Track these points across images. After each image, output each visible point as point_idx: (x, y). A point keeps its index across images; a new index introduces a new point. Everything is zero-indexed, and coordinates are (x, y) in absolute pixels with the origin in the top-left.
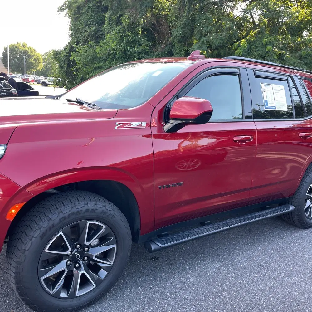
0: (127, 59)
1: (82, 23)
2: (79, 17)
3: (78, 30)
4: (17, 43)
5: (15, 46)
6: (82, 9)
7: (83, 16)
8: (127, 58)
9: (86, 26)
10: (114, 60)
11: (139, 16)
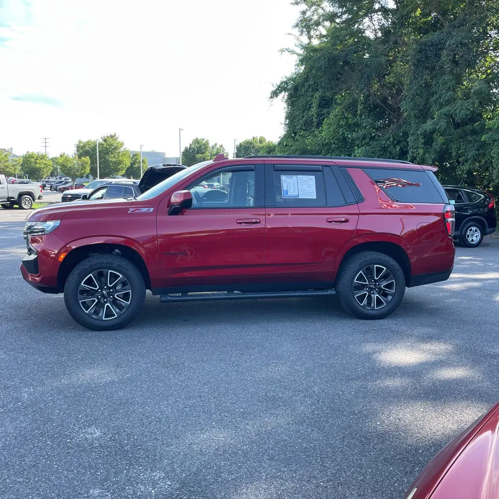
0: (348, 149)
1: (300, 107)
2: (296, 101)
3: (295, 118)
4: (252, 139)
5: (250, 143)
6: (301, 90)
7: (302, 99)
8: (348, 147)
9: (304, 112)
10: (330, 151)
11: (356, 92)
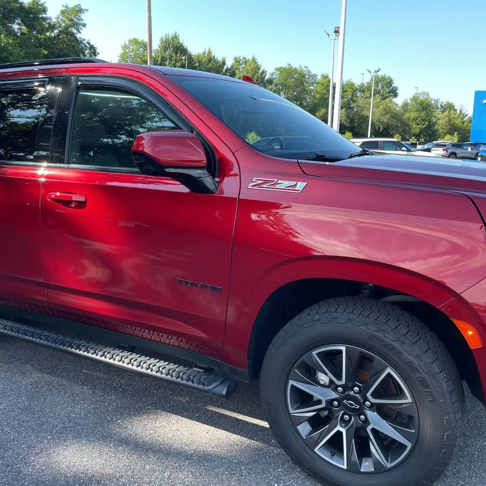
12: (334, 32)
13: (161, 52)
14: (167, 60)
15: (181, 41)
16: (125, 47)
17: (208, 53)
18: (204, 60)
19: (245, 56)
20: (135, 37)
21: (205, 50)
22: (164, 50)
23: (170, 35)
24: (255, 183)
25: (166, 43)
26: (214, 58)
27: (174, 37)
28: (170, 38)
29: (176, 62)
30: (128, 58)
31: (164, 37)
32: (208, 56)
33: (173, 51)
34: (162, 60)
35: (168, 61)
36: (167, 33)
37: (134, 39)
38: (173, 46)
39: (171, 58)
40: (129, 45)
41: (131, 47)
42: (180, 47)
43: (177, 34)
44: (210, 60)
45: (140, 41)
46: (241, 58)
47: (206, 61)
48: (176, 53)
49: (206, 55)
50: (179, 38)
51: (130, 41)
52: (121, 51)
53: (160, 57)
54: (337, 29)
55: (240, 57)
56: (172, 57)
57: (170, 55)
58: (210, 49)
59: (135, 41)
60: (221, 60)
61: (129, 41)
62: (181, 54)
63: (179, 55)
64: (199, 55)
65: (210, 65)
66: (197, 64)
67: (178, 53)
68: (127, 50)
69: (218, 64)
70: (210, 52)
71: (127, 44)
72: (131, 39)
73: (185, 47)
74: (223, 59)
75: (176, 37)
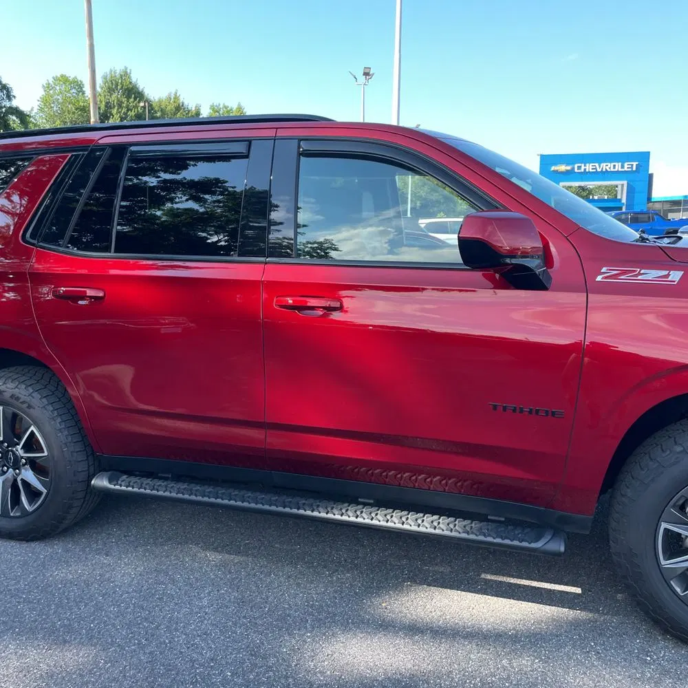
12: (364, 75)
13: (105, 96)
14: (114, 107)
15: (134, 80)
16: (48, 87)
17: (174, 98)
18: (169, 108)
19: (226, 104)
20: (64, 74)
21: (170, 94)
22: (109, 92)
23: (118, 72)
24: (609, 274)
25: (112, 83)
26: (182, 106)
27: (123, 74)
28: (118, 76)
29: (128, 110)
30: (54, 103)
31: (108, 73)
32: (175, 102)
33: (124, 94)
34: (106, 106)
35: (116, 108)
36: (112, 69)
37: (62, 76)
38: (122, 87)
39: (120, 106)
40: (55, 84)
41: (58, 88)
42: (132, 89)
43: (129, 71)
44: (178, 108)
45: (70, 79)
46: (221, 106)
47: (171, 110)
48: (128, 97)
49: (172, 100)
50: (131, 75)
51: (55, 79)
52: (41, 93)
53: (104, 103)
54: (367, 71)
55: (219, 105)
56: (122, 102)
57: (118, 100)
58: (176, 93)
59: (64, 79)
60: (193, 109)
61: (53, 78)
62: (135, 99)
63: (132, 100)
64: (160, 101)
65: (178, 115)
66: (159, 114)
67: (130, 97)
68: (51, 92)
69: (190, 115)
70: (176, 98)
71: (52, 83)
72: (57, 77)
73: (141, 90)
74: (196, 107)
75: (126, 74)
